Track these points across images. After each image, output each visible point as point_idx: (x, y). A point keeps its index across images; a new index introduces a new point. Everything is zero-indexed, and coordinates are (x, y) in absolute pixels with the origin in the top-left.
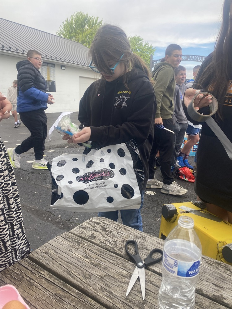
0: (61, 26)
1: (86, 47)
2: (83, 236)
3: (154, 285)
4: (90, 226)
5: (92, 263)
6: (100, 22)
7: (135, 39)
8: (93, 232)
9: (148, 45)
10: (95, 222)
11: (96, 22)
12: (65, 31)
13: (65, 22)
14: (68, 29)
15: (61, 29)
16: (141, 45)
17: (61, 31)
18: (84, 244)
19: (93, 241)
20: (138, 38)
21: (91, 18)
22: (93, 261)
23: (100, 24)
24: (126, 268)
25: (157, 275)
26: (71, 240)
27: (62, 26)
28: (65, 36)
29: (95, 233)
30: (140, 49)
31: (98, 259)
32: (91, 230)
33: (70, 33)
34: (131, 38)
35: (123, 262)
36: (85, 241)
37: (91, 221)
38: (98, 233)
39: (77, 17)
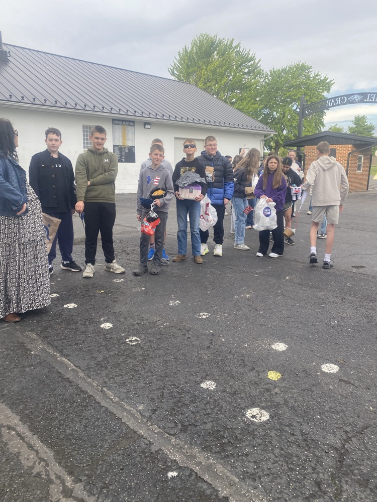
0: (175, 58)
6: (238, 46)
7: (297, 69)
9: (319, 77)
11: (231, 47)
12: (181, 65)
13: (181, 51)
14: (186, 61)
15: (176, 62)
16: (308, 77)
17: (175, 65)
20: (303, 66)
21: (222, 41)
23: (238, 50)
27: (178, 58)
30: (305, 84)
34: (290, 67)
39: (200, 42)
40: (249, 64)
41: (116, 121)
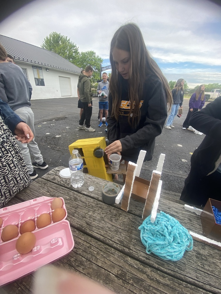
1: (61, 57)
2: (49, 179)
3: (82, 202)
4: (53, 173)
5: (51, 195)
6: (69, 40)
7: (91, 53)
8: (55, 176)
9: (98, 57)
10: (57, 170)
11: (66, 40)
12: (46, 45)
13: (46, 39)
14: (49, 43)
15: (44, 43)
16: (95, 57)
18: (48, 184)
19: (54, 181)
20: (93, 52)
21: (62, 36)
22: (51, 194)
23: (69, 41)
24: (69, 195)
25: (85, 196)
26: (40, 183)
27: (44, 41)
28: (47, 48)
29: (56, 176)
30: (94, 60)
31: (55, 192)
32: (54, 175)
33: (50, 46)
34: (88, 52)
35: (68, 191)
36: (49, 182)
37: (55, 170)
38: (57, 176)
39: (53, 35)
40: (74, 48)
41: (34, 67)
